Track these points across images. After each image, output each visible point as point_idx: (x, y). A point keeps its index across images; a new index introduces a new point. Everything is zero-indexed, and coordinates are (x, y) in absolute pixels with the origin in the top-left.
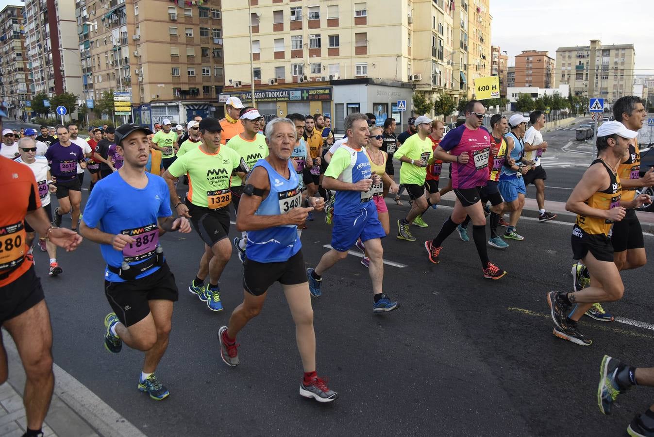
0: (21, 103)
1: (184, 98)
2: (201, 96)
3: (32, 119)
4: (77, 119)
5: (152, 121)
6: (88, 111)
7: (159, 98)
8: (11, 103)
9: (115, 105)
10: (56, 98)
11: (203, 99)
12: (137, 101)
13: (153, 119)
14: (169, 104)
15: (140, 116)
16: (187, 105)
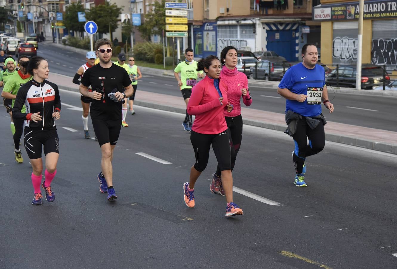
0: (50, 16)
1: (265, 13)
2: (291, 10)
3: (63, 38)
4: (120, 40)
5: (218, 46)
6: (133, 30)
7: (229, 13)
8: (38, 16)
9: (167, 22)
10: (94, 10)
11: (293, 14)
12: (198, 17)
13: (220, 44)
14: (243, 22)
15: (202, 38)
16: (268, 24)
